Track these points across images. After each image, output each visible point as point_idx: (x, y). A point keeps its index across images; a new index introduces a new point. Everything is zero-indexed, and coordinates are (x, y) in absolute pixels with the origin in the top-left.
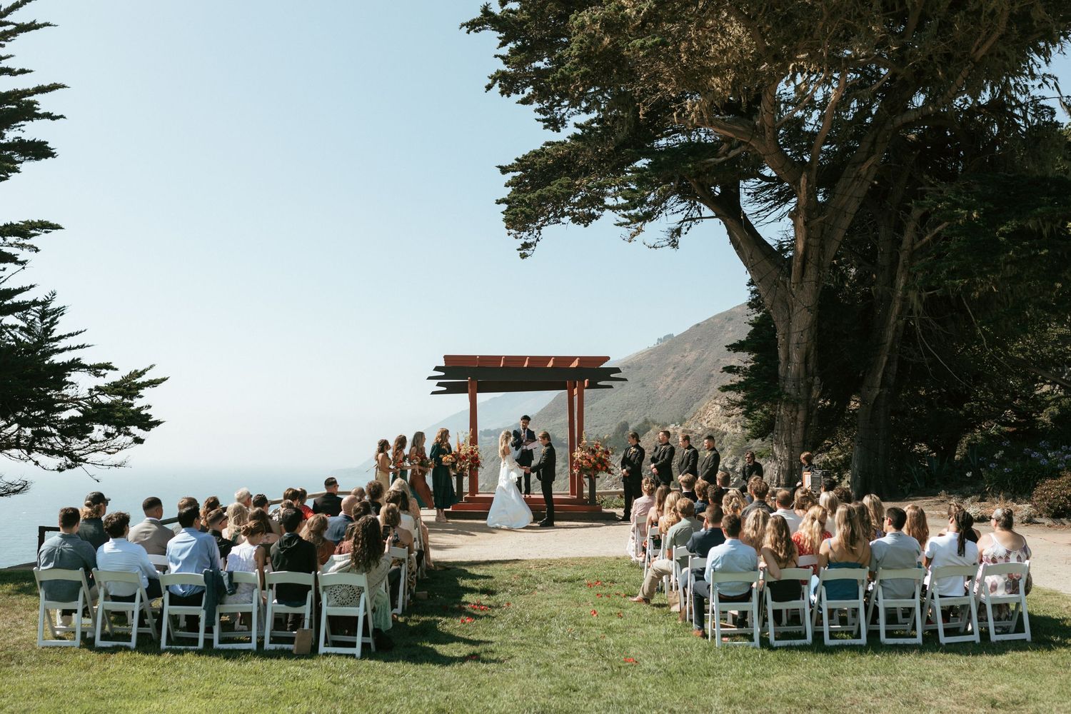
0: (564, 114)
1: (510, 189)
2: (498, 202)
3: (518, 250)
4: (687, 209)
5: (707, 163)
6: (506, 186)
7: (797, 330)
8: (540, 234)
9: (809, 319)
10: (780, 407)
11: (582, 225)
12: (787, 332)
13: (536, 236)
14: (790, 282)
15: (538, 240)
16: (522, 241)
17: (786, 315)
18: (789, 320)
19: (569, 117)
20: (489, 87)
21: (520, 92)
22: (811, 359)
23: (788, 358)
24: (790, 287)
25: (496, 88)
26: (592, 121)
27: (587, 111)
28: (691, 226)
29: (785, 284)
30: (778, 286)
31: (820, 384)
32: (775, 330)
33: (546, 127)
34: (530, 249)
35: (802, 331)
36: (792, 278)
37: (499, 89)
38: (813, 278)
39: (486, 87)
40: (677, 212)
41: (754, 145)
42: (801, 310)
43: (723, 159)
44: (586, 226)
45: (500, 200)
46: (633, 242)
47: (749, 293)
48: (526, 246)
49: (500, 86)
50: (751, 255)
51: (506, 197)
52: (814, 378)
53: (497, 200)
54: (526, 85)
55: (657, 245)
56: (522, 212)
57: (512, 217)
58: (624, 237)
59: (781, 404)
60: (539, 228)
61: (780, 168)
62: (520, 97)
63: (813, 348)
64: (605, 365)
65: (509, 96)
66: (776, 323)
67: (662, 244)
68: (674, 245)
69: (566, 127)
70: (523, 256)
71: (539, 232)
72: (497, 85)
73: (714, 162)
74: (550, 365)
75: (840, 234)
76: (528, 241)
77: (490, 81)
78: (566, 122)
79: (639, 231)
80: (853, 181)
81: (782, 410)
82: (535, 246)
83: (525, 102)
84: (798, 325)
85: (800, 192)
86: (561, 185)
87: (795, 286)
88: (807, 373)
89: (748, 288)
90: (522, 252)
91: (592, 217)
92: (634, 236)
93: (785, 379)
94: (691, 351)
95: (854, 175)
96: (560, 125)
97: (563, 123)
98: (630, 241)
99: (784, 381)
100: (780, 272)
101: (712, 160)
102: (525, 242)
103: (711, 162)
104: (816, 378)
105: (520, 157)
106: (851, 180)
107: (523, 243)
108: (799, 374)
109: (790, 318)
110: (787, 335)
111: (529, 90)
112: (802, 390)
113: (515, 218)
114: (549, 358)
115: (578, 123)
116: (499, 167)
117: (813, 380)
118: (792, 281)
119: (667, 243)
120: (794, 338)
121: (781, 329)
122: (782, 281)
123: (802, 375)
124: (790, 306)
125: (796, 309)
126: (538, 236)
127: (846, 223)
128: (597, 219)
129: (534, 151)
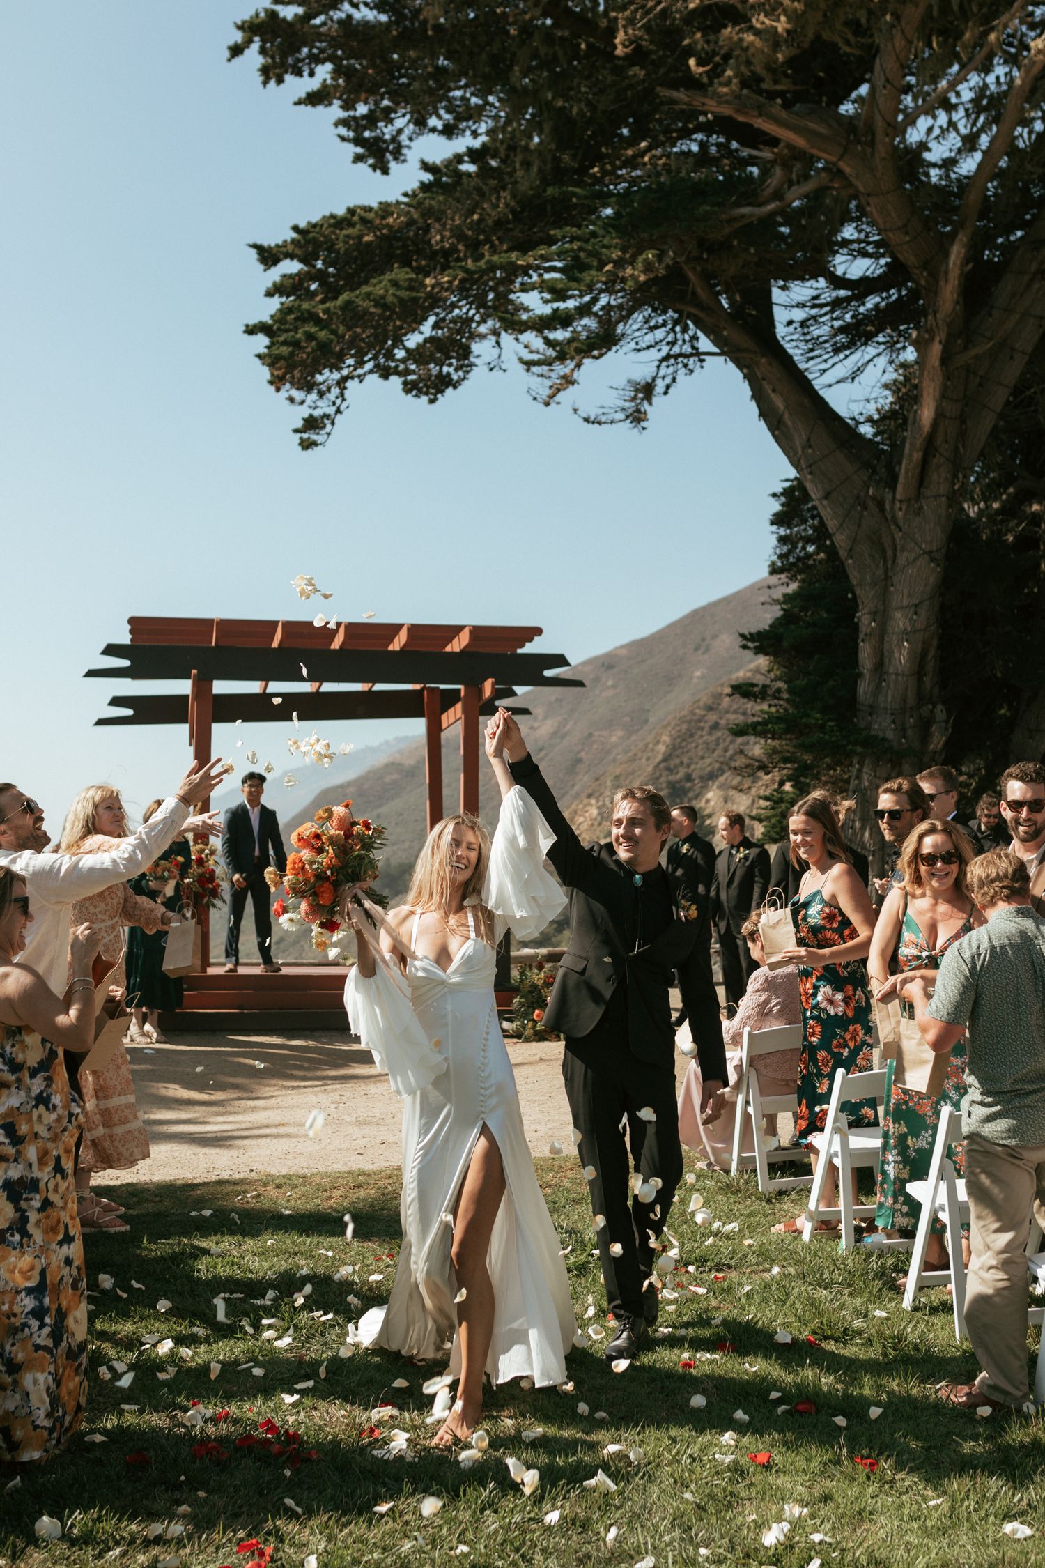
0: (400, 131)
1: (275, 303)
2: (251, 330)
3: (296, 431)
4: (668, 343)
5: (736, 219)
6: (269, 294)
7: (905, 603)
8: (344, 400)
9: (932, 580)
10: (860, 771)
11: (425, 399)
12: (881, 608)
13: (334, 404)
14: (894, 498)
15: (338, 411)
16: (305, 412)
17: (880, 572)
18: (884, 585)
19: (411, 139)
20: (236, 51)
21: (306, 73)
22: (930, 665)
23: (880, 667)
24: (892, 509)
25: (253, 58)
26: (458, 159)
27: (449, 131)
28: (674, 380)
29: (881, 505)
30: (866, 508)
31: (947, 722)
32: (853, 606)
33: (358, 159)
34: (323, 432)
35: (916, 606)
36: (900, 488)
37: (260, 60)
38: (943, 489)
39: (230, 48)
40: (648, 347)
41: (847, 170)
42: (915, 560)
43: (771, 207)
44: (432, 401)
45: (255, 326)
46: (553, 405)
47: (773, 541)
48: (312, 424)
49: (263, 51)
50: (809, 440)
51: (266, 319)
52: (934, 707)
53: (247, 326)
54: (316, 59)
55: (603, 419)
56: (310, 337)
57: (285, 350)
58: (534, 394)
59: (861, 763)
60: (341, 383)
61: (899, 228)
62: (308, 84)
63: (935, 642)
64: (529, 648)
65: (280, 81)
66: (858, 592)
67: (610, 417)
68: (637, 417)
69: (404, 161)
70: (307, 445)
71: (342, 395)
72: (256, 46)
73: (751, 216)
74: (397, 644)
75: (999, 397)
76: (317, 413)
77: (238, 37)
78: (405, 151)
79: (568, 381)
80: (1032, 280)
81: (865, 777)
82: (333, 423)
83: (315, 99)
84: (906, 591)
85: (947, 281)
86: (395, 284)
87: (904, 507)
88: (921, 698)
89: (774, 528)
90: (305, 436)
91: (443, 383)
92: (559, 390)
93: (873, 709)
94: (545, 718)
95: (1034, 267)
96: (389, 156)
97: (398, 154)
98: (547, 404)
99: (870, 714)
100: (870, 478)
101: (745, 210)
102: (311, 416)
103: (743, 216)
104: (940, 707)
105: (302, 225)
106: (1026, 278)
107: (306, 416)
108: (904, 700)
109: (887, 578)
110: (883, 616)
111: (324, 71)
112: (909, 732)
113: (292, 354)
114: (395, 629)
115: (430, 159)
116: (255, 246)
117: (932, 711)
118: (898, 496)
119: (621, 416)
120: (900, 621)
121: (866, 598)
122: (873, 498)
123: (911, 701)
124: (889, 553)
125: (902, 559)
126: (338, 402)
127: (1012, 371)
128: (455, 387)
129: (332, 216)
